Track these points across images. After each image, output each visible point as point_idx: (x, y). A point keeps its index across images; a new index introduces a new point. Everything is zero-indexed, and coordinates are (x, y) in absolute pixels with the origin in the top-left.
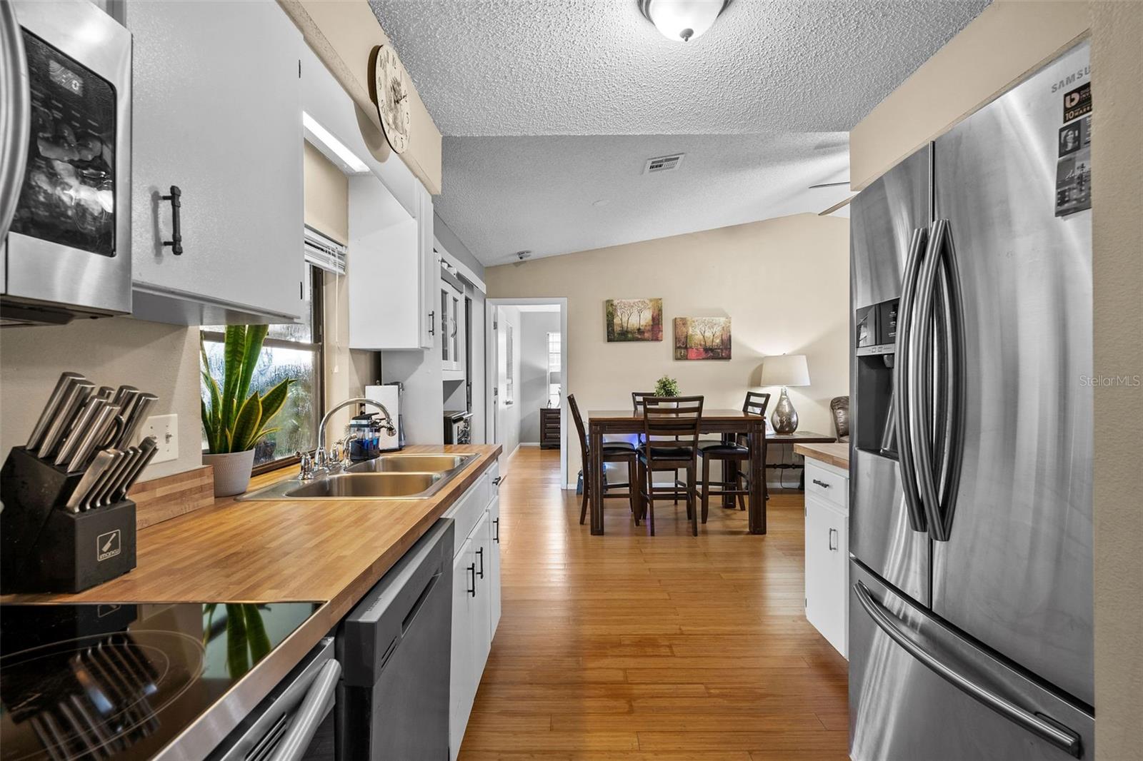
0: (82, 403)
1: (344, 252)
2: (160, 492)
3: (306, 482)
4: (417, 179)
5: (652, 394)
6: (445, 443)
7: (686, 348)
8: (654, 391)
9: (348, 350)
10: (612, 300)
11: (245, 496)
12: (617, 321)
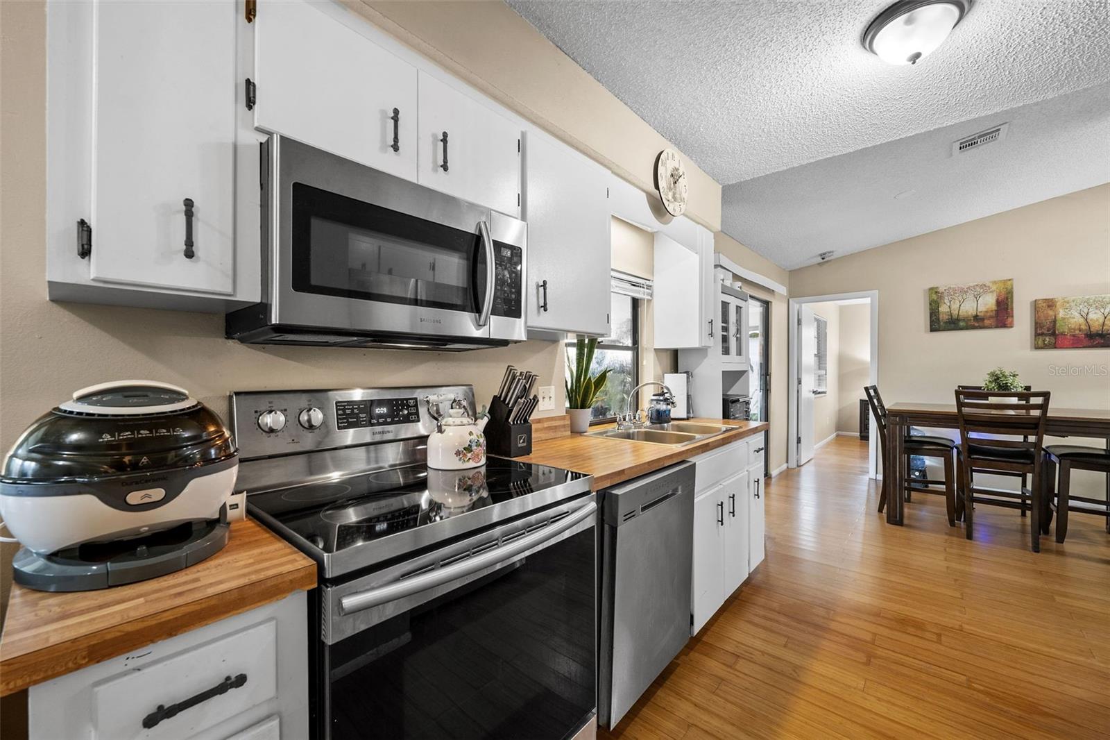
0: (514, 379)
1: (651, 284)
2: (546, 425)
3: (620, 431)
4: (700, 226)
5: (980, 388)
6: (724, 418)
7: (1054, 334)
8: (983, 384)
9: (653, 350)
10: (937, 288)
11: (585, 434)
12: (943, 309)
